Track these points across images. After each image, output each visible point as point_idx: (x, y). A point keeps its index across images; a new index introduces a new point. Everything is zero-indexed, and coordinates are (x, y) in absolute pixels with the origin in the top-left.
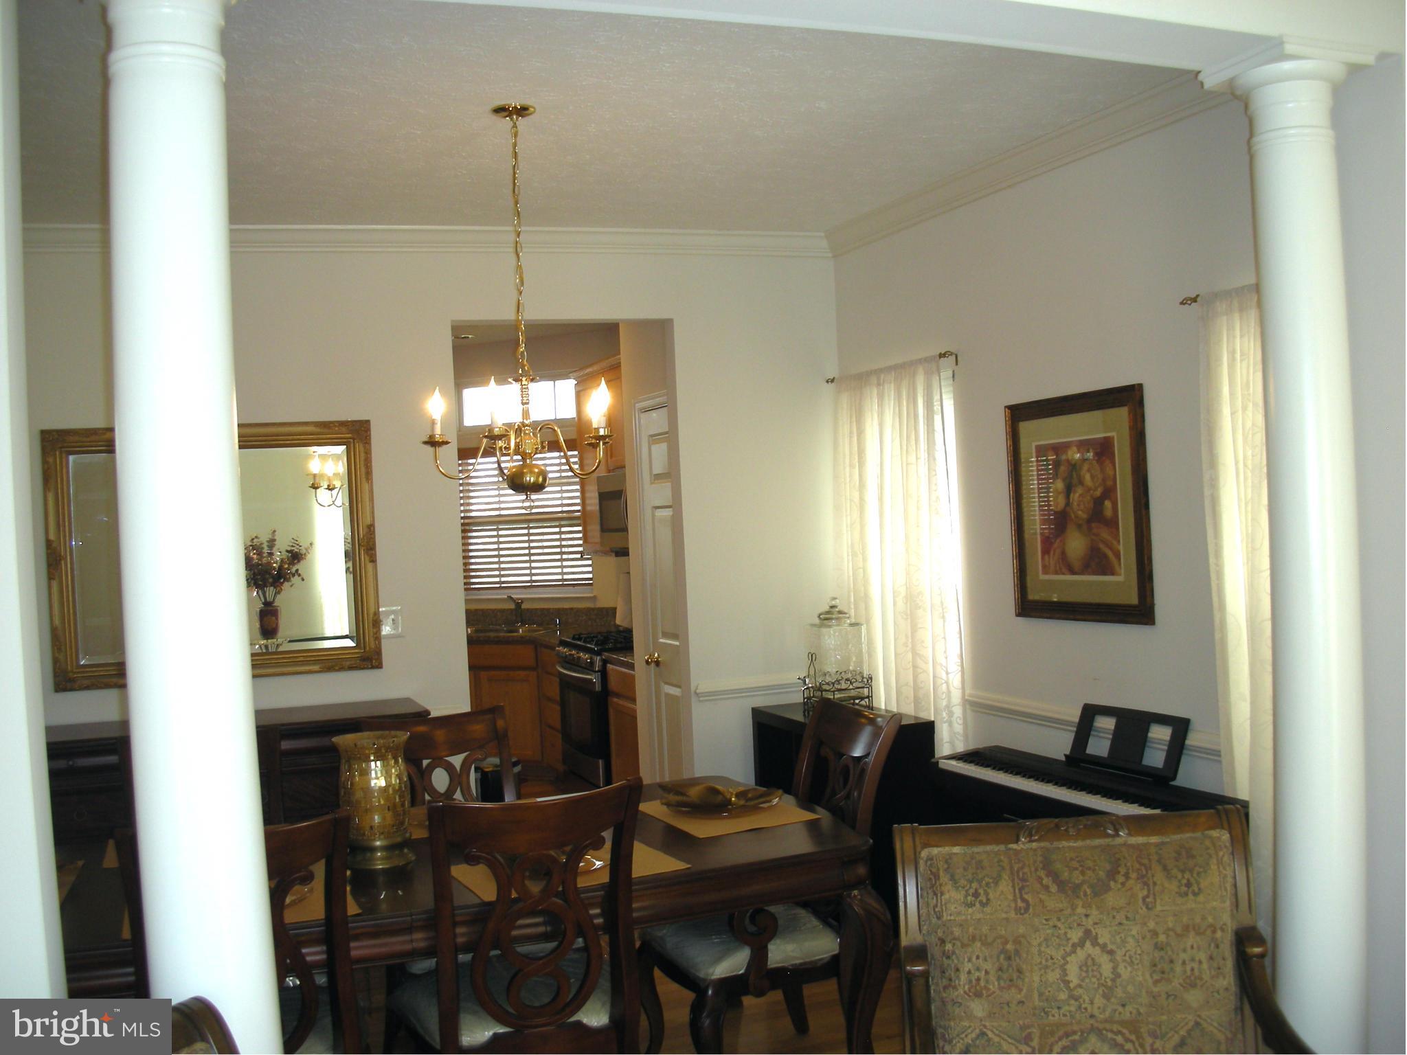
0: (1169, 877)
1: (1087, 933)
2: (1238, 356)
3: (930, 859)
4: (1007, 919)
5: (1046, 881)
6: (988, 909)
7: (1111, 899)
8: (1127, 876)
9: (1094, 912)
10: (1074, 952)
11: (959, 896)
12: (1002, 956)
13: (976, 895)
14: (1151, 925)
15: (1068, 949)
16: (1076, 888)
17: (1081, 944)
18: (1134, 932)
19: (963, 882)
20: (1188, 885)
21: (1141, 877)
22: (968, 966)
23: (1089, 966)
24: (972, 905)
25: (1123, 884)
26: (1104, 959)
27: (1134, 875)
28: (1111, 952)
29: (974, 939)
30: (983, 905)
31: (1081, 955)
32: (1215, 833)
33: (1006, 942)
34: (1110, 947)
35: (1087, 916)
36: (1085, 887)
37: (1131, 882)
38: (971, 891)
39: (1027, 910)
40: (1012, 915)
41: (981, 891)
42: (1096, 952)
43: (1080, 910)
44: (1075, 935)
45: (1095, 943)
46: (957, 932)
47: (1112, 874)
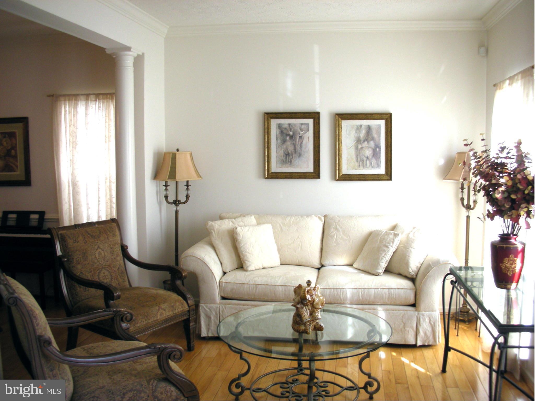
0: (110, 233)
1: (98, 246)
3: (61, 234)
4: (83, 245)
5: (89, 236)
6: (78, 243)
7: (102, 238)
8: (103, 233)
9: (99, 241)
10: (96, 251)
11: (72, 241)
12: (83, 254)
13: (75, 240)
14: (109, 243)
15: (95, 250)
16: (94, 236)
17: (97, 249)
18: (107, 245)
19: (72, 238)
20: (114, 234)
21: (105, 233)
22: (76, 257)
23: (99, 253)
24: (75, 243)
25: (103, 235)
26: (102, 252)
27: (104, 233)
28: (103, 250)
29: (76, 250)
30: (78, 242)
31: (98, 251)
32: (113, 224)
33: (83, 250)
34: (103, 249)
35: (98, 242)
36: (96, 236)
37: (104, 235)
38: (74, 239)
39: (86, 242)
40: (84, 244)
41: (76, 239)
42: (100, 250)
43: (96, 241)
44: (96, 247)
45: (100, 249)
46: (72, 249)
47: (100, 233)
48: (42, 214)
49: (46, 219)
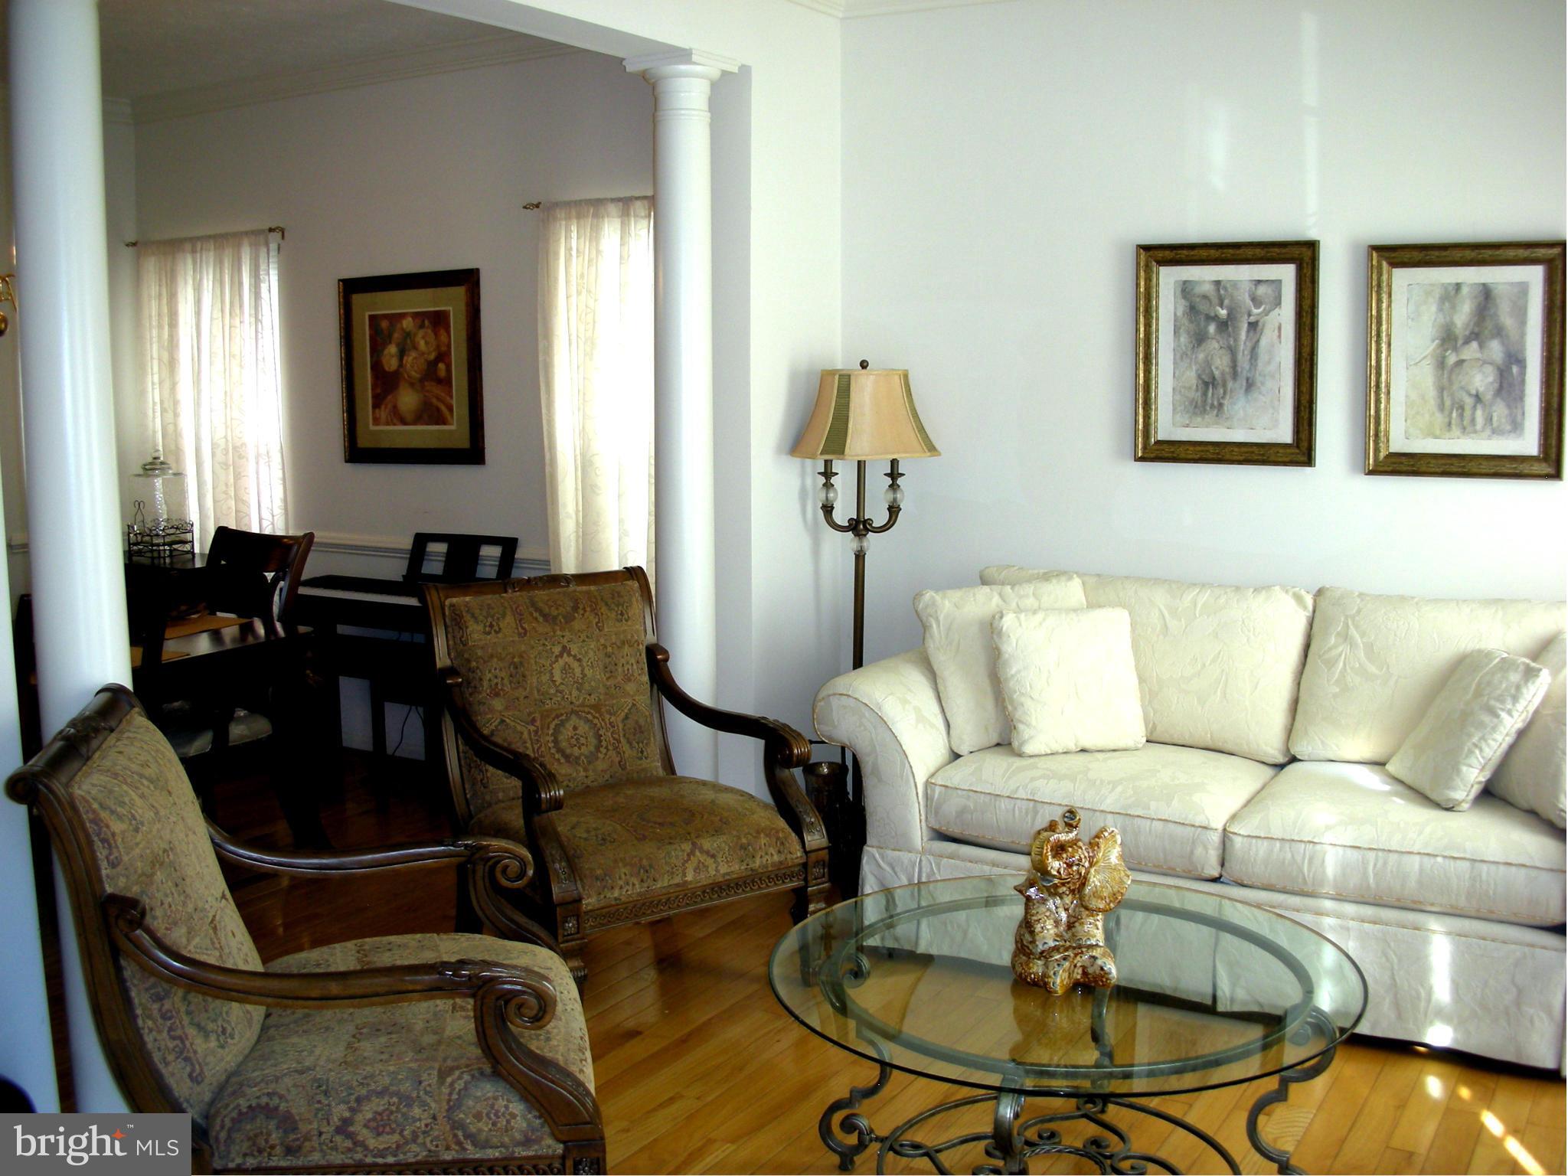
0: (610, 609)
1: (564, 648)
2: (574, 253)
3: (452, 605)
4: (513, 641)
5: (535, 614)
6: (500, 635)
7: (577, 625)
8: (584, 609)
9: (567, 633)
10: (557, 661)
11: (480, 627)
12: (512, 667)
13: (491, 626)
14: (602, 641)
15: (553, 659)
16: (555, 618)
17: (561, 655)
18: (592, 646)
19: (481, 618)
20: (622, 614)
21: (593, 610)
22: (489, 676)
23: (566, 669)
24: (489, 633)
25: (583, 615)
26: (575, 665)
27: (588, 609)
28: (579, 660)
29: (492, 656)
30: (497, 632)
31: (561, 662)
32: (630, 583)
33: (513, 658)
34: (579, 656)
35: (563, 636)
36: (560, 617)
37: (587, 614)
38: (488, 624)
39: (525, 634)
40: (516, 638)
41: (494, 623)
42: (570, 660)
43: (559, 633)
44: (557, 650)
45: (569, 654)
46: (480, 653)
47: (575, 608)
48: (509, 545)
49: (524, 561)
